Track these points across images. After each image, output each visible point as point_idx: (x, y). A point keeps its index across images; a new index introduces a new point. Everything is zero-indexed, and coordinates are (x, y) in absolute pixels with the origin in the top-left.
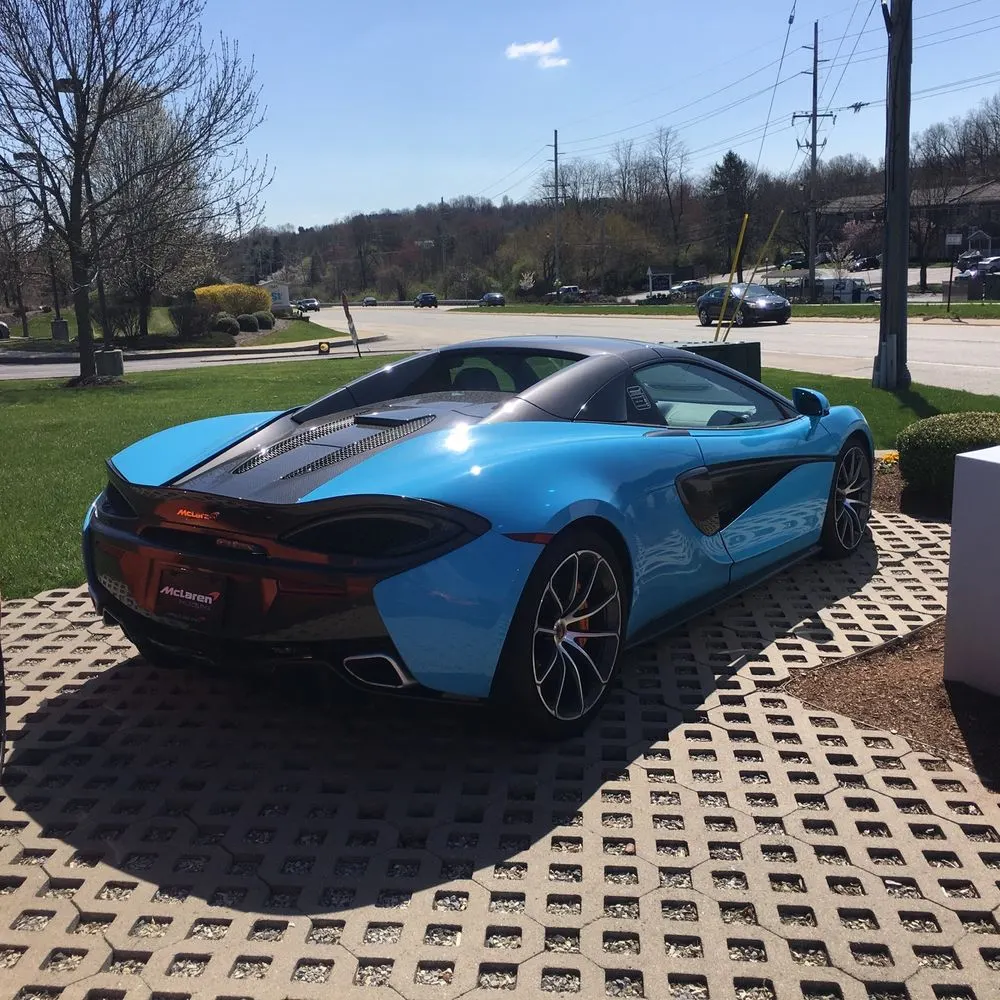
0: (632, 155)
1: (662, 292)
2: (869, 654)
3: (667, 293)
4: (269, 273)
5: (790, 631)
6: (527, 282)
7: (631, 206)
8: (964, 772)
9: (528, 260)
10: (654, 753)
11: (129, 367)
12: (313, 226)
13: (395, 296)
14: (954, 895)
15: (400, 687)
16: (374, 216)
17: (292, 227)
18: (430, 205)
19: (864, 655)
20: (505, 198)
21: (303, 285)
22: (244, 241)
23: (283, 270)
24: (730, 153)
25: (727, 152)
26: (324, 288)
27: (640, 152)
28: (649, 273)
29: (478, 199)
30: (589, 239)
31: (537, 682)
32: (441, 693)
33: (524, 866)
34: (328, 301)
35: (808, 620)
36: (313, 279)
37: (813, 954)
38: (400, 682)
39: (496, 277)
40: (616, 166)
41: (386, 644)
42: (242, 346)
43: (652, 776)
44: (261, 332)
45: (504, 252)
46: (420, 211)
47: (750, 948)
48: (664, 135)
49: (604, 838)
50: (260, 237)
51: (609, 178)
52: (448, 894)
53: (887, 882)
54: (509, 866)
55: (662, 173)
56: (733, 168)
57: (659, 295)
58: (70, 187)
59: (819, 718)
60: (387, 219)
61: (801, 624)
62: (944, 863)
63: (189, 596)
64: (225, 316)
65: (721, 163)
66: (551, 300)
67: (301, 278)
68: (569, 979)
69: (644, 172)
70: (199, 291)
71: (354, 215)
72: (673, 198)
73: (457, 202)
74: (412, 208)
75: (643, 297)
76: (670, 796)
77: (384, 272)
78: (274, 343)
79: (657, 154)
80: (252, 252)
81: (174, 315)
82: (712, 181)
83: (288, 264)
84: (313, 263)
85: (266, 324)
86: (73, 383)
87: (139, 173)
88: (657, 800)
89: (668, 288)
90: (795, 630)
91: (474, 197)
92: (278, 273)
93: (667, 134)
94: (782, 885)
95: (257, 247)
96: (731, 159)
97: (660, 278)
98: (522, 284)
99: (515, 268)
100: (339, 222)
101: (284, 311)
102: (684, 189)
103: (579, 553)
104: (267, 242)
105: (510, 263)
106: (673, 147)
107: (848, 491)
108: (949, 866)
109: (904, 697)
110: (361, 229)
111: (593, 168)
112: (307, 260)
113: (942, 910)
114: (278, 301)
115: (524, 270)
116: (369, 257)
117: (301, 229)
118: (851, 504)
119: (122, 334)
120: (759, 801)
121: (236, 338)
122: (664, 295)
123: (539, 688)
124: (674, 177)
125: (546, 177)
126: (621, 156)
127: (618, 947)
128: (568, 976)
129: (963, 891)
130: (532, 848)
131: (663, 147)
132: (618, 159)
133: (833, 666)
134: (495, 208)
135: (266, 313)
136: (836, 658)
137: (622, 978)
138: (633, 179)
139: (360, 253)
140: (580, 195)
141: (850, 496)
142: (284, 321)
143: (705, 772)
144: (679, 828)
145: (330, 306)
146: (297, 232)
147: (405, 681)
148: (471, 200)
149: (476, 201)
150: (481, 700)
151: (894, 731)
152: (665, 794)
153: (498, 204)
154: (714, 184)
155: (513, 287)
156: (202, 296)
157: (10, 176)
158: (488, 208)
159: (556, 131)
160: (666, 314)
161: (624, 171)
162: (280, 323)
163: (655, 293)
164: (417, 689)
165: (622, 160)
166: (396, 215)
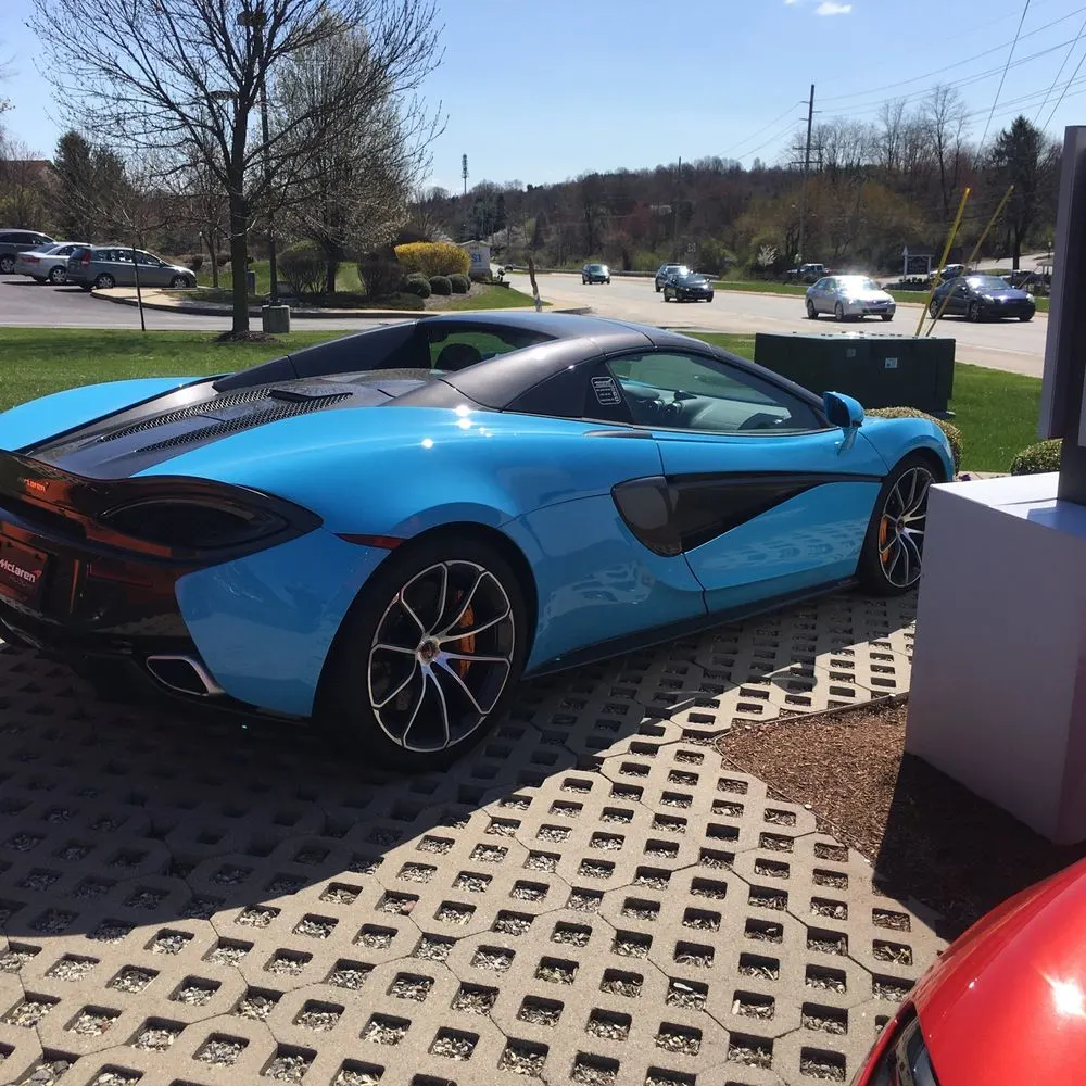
0: (903, 116)
1: (918, 276)
2: (843, 711)
3: (924, 277)
4: (490, 234)
5: (768, 676)
6: (767, 258)
7: (895, 176)
8: (860, 866)
9: (771, 232)
10: (516, 800)
11: (296, 325)
12: (543, 184)
13: (620, 264)
14: (748, 1013)
15: (205, 695)
16: (609, 176)
17: (520, 184)
18: (672, 166)
19: (836, 713)
20: (757, 161)
21: (525, 248)
22: (467, 198)
23: (506, 231)
24: (1021, 118)
25: (1017, 117)
26: (547, 252)
27: (912, 112)
28: (905, 252)
29: (726, 160)
30: (843, 211)
31: (374, 705)
32: (256, 707)
33: (277, 911)
34: (549, 267)
35: (798, 665)
36: (537, 242)
37: (532, 1059)
38: (206, 691)
39: (733, 249)
40: (883, 129)
41: (188, 646)
42: (431, 309)
43: (497, 825)
44: (454, 296)
45: (745, 221)
46: (661, 172)
47: (464, 1041)
48: (942, 94)
49: (387, 891)
50: (484, 194)
51: (875, 143)
52: (173, 934)
53: (676, 985)
54: (261, 911)
55: (937, 139)
56: (1022, 137)
57: (914, 279)
58: (233, 129)
59: (731, 781)
60: (623, 179)
61: (788, 668)
62: (764, 971)
63: (19, 572)
64: (420, 277)
65: (1009, 130)
66: (790, 279)
67: (524, 240)
68: (236, 1049)
69: (918, 135)
70: (400, 249)
71: (587, 174)
72: (947, 168)
73: (702, 163)
74: (652, 168)
75: (895, 280)
76: (499, 851)
77: (610, 238)
78: (466, 309)
79: (932, 117)
80: (475, 209)
81: (364, 272)
82: (996, 151)
83: (512, 224)
84: (538, 225)
85: (460, 288)
86: (224, 338)
87: (303, 118)
88: (481, 854)
89: (926, 273)
90: (773, 676)
91: (721, 158)
92: (500, 233)
93: (946, 92)
94: (554, 971)
95: (480, 205)
96: (1021, 125)
97: (917, 260)
98: (761, 258)
99: (755, 240)
100: (571, 180)
101: (483, 275)
102: (961, 159)
103: (450, 563)
104: (491, 200)
105: (750, 233)
106: (951, 109)
107: (907, 518)
108: (768, 977)
109: (850, 768)
110: (592, 188)
111: (856, 130)
112: (531, 223)
113: (716, 1027)
114: (478, 263)
115: (763, 243)
116: (597, 222)
117: (530, 187)
118: (910, 534)
119: (309, 291)
120: (597, 871)
121: (426, 300)
122: (920, 280)
123: (377, 713)
124: (950, 144)
125: (800, 138)
126: (890, 117)
127: (318, 1019)
128: (236, 1045)
129: (760, 1009)
130: (300, 893)
131: (940, 108)
132: (886, 121)
133: (791, 722)
134: (745, 172)
135: (463, 276)
136: (799, 713)
137: (294, 1057)
138: (902, 144)
139: (588, 215)
140: (839, 161)
141: (909, 525)
142: (482, 286)
143: (556, 828)
144: (482, 890)
145: (548, 272)
146: (525, 190)
147: (211, 689)
148: (717, 162)
149: (723, 163)
150: (304, 719)
151: (808, 806)
152: (493, 848)
153: (747, 167)
154: (998, 153)
155: (750, 261)
156: (402, 254)
157: (171, 114)
158: (736, 172)
159: (813, 87)
160: (909, 301)
161: (891, 135)
162: (476, 288)
163: (910, 277)
164: (225, 700)
165: (891, 121)
166: (635, 176)
